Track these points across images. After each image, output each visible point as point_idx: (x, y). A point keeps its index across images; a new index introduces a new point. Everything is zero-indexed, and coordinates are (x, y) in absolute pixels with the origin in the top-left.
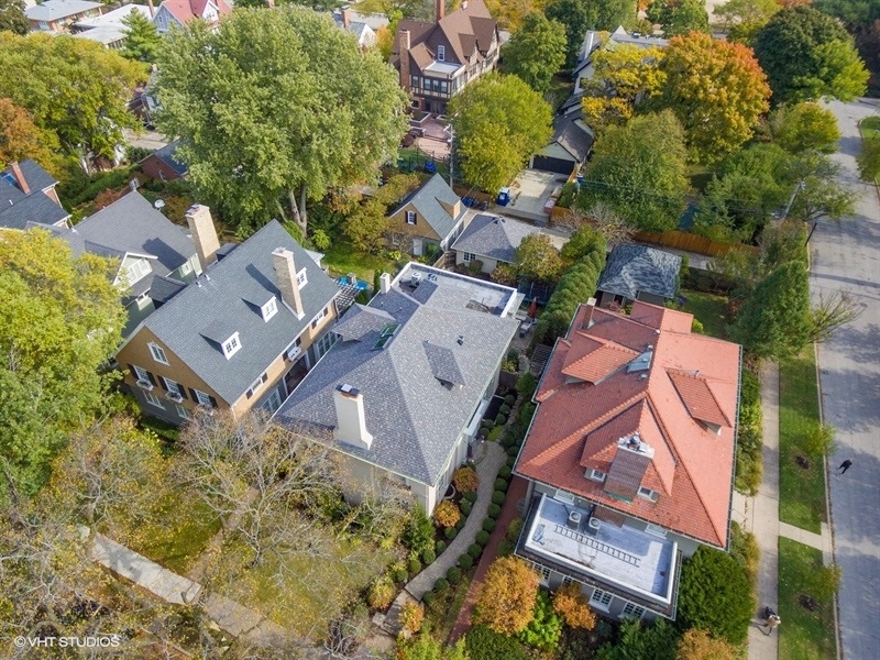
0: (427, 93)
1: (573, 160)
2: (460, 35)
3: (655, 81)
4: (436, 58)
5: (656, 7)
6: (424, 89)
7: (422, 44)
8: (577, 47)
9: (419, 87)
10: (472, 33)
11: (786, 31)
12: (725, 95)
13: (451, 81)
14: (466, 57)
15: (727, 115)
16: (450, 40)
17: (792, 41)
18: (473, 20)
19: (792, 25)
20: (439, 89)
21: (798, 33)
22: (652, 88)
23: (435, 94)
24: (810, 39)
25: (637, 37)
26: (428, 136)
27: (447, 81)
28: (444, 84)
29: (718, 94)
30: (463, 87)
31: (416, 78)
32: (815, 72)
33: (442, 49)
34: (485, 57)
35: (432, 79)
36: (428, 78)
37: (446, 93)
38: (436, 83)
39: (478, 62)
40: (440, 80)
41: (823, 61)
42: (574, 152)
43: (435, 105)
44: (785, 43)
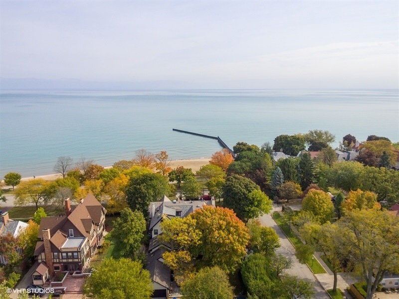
0: (65, 261)
1: (165, 288)
2: (82, 220)
3: (197, 237)
4: (68, 236)
5: (173, 175)
6: (62, 259)
7: (59, 231)
8: (146, 208)
9: (59, 258)
10: (89, 217)
11: (235, 188)
12: (232, 239)
13: (80, 252)
14: (87, 232)
15: (235, 247)
16: (76, 226)
17: (239, 192)
18: (88, 207)
19: (236, 185)
20: (73, 257)
21: (240, 189)
22: (197, 241)
23: (70, 260)
24: (245, 190)
25: (175, 203)
26: (68, 292)
27: (77, 252)
28: (75, 254)
29: (229, 239)
30: (88, 249)
31: (56, 254)
32: (252, 203)
33: (71, 231)
34: (98, 226)
35: (67, 253)
36: (64, 252)
37: (78, 258)
38: (70, 254)
39: (94, 230)
40: (73, 252)
41: (253, 199)
42: (164, 284)
43: (71, 267)
44: (236, 194)
